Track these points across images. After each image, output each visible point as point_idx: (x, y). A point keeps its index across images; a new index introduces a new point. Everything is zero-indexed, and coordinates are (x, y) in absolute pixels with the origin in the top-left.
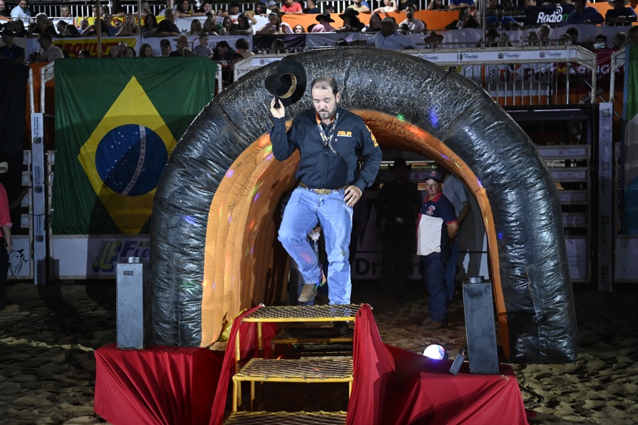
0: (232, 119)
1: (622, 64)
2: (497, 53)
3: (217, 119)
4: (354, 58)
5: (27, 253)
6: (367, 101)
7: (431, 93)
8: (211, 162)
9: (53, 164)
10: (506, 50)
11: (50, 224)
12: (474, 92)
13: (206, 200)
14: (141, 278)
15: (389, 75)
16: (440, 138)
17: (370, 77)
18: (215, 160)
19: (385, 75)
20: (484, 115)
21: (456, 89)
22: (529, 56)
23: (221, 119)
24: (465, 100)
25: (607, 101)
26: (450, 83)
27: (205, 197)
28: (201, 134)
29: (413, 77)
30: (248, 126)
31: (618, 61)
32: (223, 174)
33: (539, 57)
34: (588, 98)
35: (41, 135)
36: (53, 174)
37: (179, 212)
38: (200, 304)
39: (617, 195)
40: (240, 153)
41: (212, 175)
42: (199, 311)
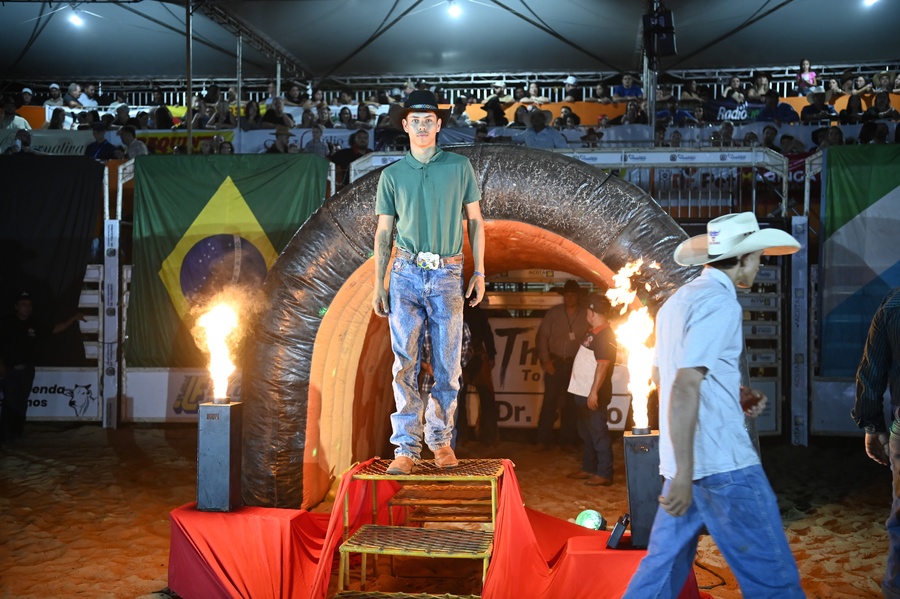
0: (345, 229)
1: (819, 170)
2: (669, 155)
3: (327, 229)
4: (495, 158)
5: (95, 390)
6: (510, 209)
7: (588, 201)
8: (318, 281)
9: (129, 281)
10: (680, 151)
11: (123, 355)
12: (640, 200)
13: (312, 328)
14: (229, 423)
15: (537, 178)
16: (598, 255)
17: (514, 181)
18: (323, 278)
19: (532, 178)
20: (652, 229)
21: (618, 197)
22: (707, 158)
23: (331, 229)
24: (629, 210)
25: (801, 214)
26: (611, 189)
27: (310, 324)
28: (307, 248)
29: (565, 181)
30: (364, 237)
31: (814, 167)
32: (332, 296)
33: (719, 160)
34: (777, 211)
35: (116, 246)
36: (128, 293)
37: (278, 342)
38: (302, 455)
39: (813, 329)
40: (354, 270)
41: (318, 297)
42: (300, 464)
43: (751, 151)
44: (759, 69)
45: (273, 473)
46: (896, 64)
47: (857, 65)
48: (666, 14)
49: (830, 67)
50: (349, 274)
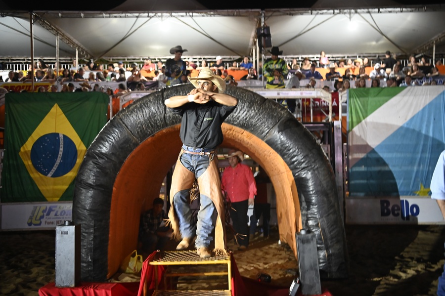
1: (345, 99)
3: (119, 127)
7: (257, 111)
9: (3, 158)
12: (283, 111)
14: (74, 236)
16: (263, 139)
22: (295, 94)
23: (122, 127)
26: (268, 105)
28: (108, 137)
33: (300, 95)
34: (327, 119)
36: (2, 164)
37: (93, 188)
38: (107, 248)
39: (345, 174)
42: (106, 253)
43: (314, 90)
44: (303, 56)
46: (362, 55)
47: (345, 55)
48: (267, 28)
49: (334, 56)
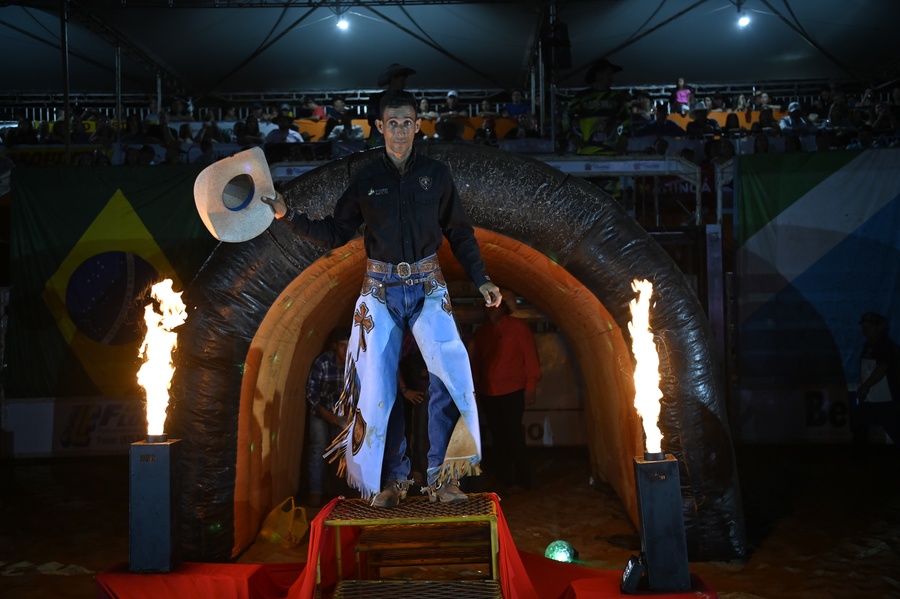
0: (278, 237)
1: (730, 178)
2: (583, 164)
4: (444, 156)
7: (549, 202)
8: (248, 296)
9: (7, 304)
11: (2, 385)
12: (604, 201)
14: (167, 466)
15: (492, 178)
16: (560, 261)
17: (467, 181)
18: (254, 293)
19: (487, 178)
20: (618, 232)
21: (580, 197)
22: (621, 167)
24: (593, 211)
25: (714, 222)
26: (571, 189)
28: (234, 259)
29: (523, 181)
30: (299, 246)
31: (725, 175)
32: (263, 313)
33: (632, 169)
36: (6, 317)
37: (203, 366)
38: (233, 493)
39: (730, 336)
40: (288, 283)
41: (248, 314)
42: (230, 503)
43: (664, 159)
44: (637, 88)
45: (200, 515)
46: (762, 84)
47: (727, 85)
48: (562, 28)
49: (703, 86)
50: (283, 288)
